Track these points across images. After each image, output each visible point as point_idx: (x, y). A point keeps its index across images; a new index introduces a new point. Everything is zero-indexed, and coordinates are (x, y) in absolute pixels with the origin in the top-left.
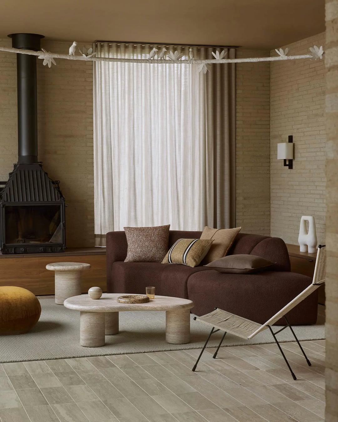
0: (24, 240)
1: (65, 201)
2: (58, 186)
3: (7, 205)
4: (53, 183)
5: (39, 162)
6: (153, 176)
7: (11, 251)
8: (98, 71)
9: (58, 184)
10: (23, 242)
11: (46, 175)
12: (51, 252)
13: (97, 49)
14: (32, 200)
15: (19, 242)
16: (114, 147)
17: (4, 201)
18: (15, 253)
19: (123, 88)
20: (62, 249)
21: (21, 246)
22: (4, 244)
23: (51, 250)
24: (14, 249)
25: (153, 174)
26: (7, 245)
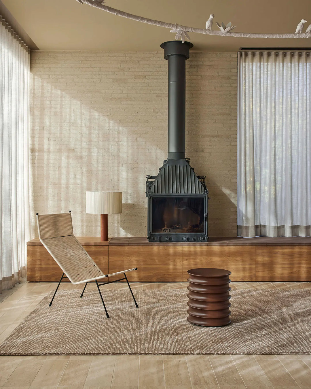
0: (170, 229)
1: (208, 194)
2: (204, 180)
3: (154, 197)
4: (199, 177)
5: (186, 159)
6: (293, 173)
7: (157, 239)
8: (243, 77)
9: (204, 179)
10: (169, 231)
11: (192, 170)
12: (194, 241)
13: (242, 58)
14: (178, 192)
15: (165, 232)
16: (256, 146)
17: (152, 193)
18: (160, 241)
19: (265, 92)
20: (204, 239)
21: (166, 235)
22: (150, 233)
23: (194, 239)
24: (160, 238)
25: (293, 171)
26: (153, 233)
